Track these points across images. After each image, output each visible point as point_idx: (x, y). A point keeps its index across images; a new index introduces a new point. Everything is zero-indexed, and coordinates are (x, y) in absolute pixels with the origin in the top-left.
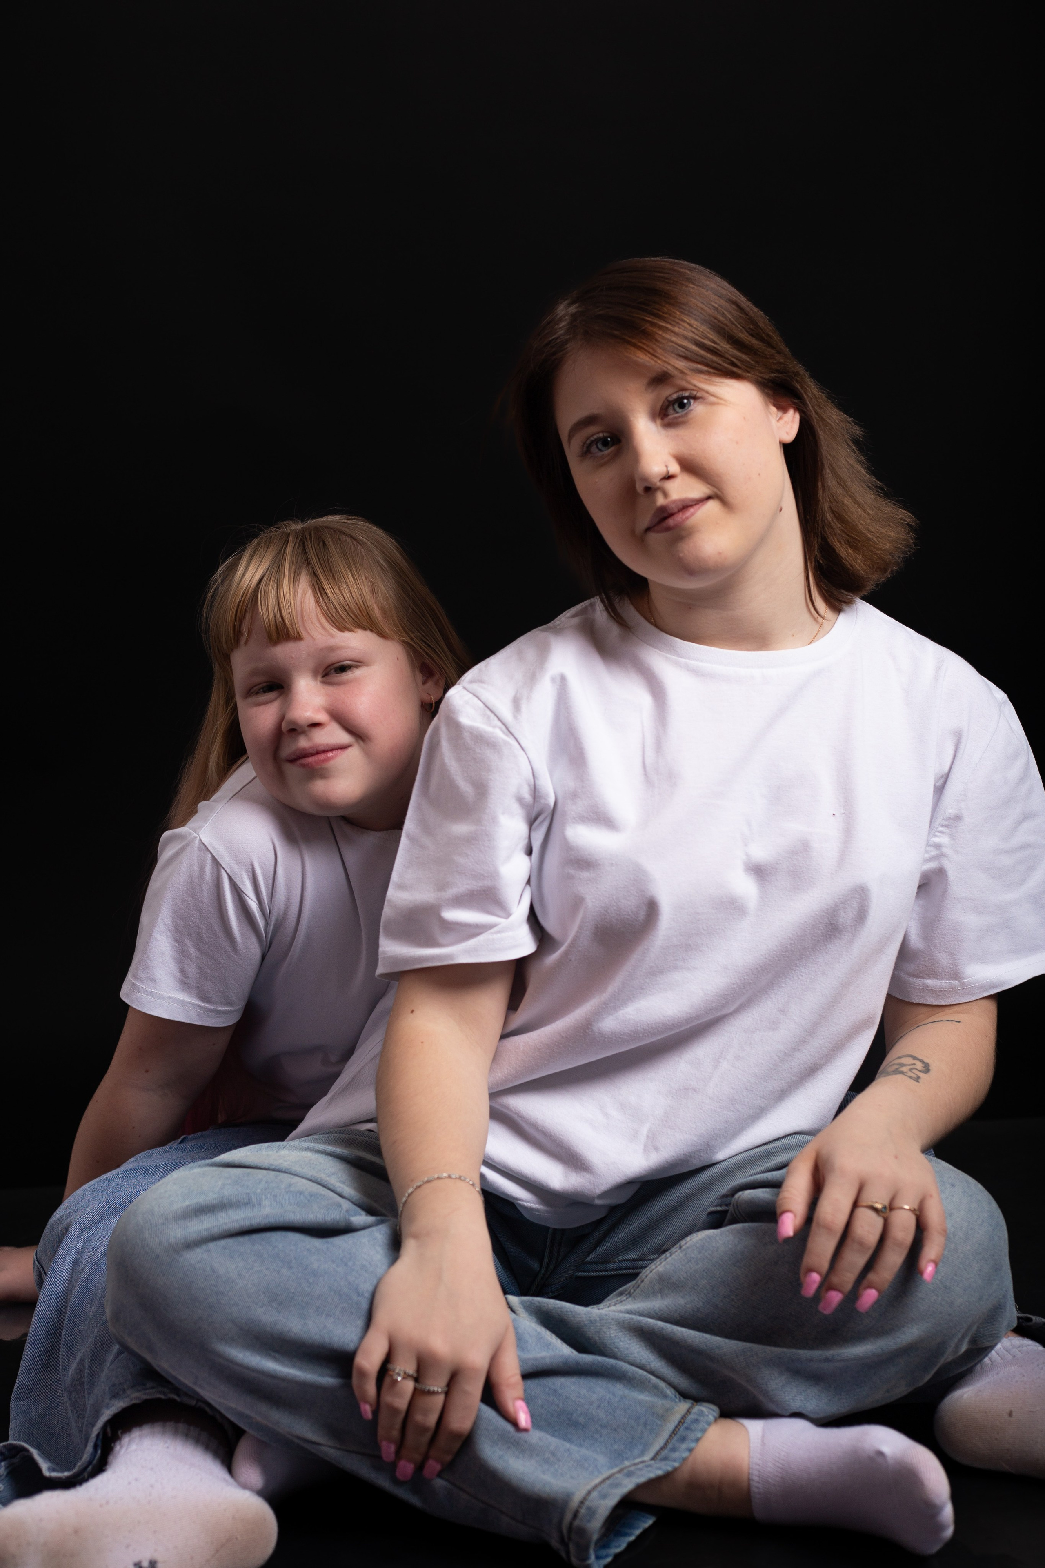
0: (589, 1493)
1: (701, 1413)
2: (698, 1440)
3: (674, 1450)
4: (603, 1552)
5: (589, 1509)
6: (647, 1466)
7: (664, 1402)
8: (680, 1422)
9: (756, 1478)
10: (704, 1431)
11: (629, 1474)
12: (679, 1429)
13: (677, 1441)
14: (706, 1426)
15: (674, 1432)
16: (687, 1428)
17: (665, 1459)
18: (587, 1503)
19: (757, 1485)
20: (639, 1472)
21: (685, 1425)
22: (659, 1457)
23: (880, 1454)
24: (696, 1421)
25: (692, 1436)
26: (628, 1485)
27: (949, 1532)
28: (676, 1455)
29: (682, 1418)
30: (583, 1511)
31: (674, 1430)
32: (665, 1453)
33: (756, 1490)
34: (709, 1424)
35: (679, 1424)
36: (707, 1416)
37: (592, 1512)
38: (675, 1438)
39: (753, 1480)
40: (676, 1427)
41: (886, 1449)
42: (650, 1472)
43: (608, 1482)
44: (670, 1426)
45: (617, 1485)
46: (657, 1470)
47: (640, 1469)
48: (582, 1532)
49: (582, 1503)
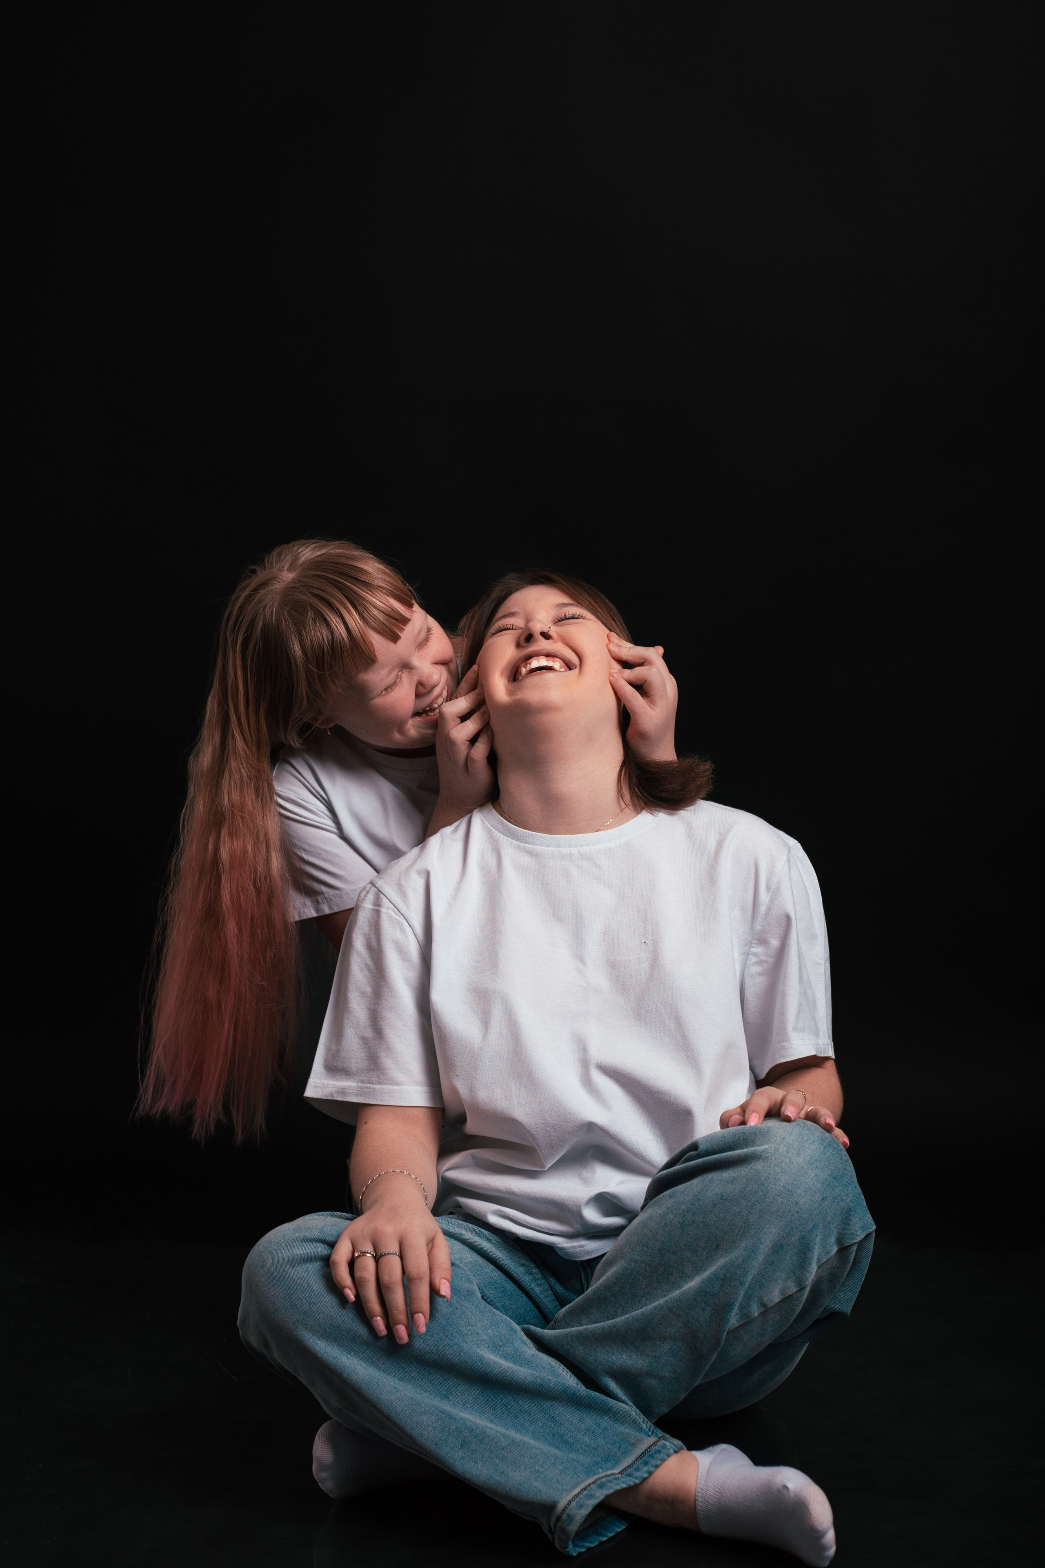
0: (570, 1502)
1: (664, 1446)
2: (657, 1466)
3: (637, 1470)
4: (580, 1543)
5: (569, 1515)
6: (616, 1479)
7: (637, 1434)
8: (646, 1450)
9: (700, 1499)
10: (663, 1460)
11: (601, 1486)
12: (644, 1455)
13: (641, 1463)
14: (666, 1458)
15: (641, 1456)
16: (651, 1456)
17: (630, 1475)
18: (567, 1511)
19: (701, 1504)
20: (609, 1485)
21: (650, 1453)
22: (625, 1473)
23: (786, 1487)
24: (659, 1452)
25: (653, 1462)
26: (600, 1495)
27: (832, 1551)
28: (638, 1474)
29: (649, 1448)
30: (564, 1517)
31: (641, 1455)
32: (630, 1470)
33: (700, 1508)
34: (669, 1456)
35: (645, 1452)
36: (669, 1449)
37: (570, 1518)
38: (640, 1461)
39: (698, 1500)
40: (643, 1453)
41: (790, 1485)
42: (617, 1485)
43: (585, 1492)
44: (638, 1452)
45: (591, 1496)
46: (623, 1484)
47: (610, 1482)
48: (563, 1531)
49: (564, 1510)
